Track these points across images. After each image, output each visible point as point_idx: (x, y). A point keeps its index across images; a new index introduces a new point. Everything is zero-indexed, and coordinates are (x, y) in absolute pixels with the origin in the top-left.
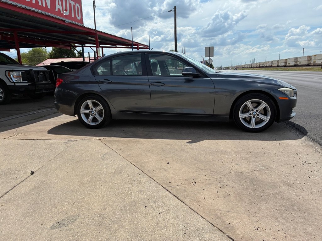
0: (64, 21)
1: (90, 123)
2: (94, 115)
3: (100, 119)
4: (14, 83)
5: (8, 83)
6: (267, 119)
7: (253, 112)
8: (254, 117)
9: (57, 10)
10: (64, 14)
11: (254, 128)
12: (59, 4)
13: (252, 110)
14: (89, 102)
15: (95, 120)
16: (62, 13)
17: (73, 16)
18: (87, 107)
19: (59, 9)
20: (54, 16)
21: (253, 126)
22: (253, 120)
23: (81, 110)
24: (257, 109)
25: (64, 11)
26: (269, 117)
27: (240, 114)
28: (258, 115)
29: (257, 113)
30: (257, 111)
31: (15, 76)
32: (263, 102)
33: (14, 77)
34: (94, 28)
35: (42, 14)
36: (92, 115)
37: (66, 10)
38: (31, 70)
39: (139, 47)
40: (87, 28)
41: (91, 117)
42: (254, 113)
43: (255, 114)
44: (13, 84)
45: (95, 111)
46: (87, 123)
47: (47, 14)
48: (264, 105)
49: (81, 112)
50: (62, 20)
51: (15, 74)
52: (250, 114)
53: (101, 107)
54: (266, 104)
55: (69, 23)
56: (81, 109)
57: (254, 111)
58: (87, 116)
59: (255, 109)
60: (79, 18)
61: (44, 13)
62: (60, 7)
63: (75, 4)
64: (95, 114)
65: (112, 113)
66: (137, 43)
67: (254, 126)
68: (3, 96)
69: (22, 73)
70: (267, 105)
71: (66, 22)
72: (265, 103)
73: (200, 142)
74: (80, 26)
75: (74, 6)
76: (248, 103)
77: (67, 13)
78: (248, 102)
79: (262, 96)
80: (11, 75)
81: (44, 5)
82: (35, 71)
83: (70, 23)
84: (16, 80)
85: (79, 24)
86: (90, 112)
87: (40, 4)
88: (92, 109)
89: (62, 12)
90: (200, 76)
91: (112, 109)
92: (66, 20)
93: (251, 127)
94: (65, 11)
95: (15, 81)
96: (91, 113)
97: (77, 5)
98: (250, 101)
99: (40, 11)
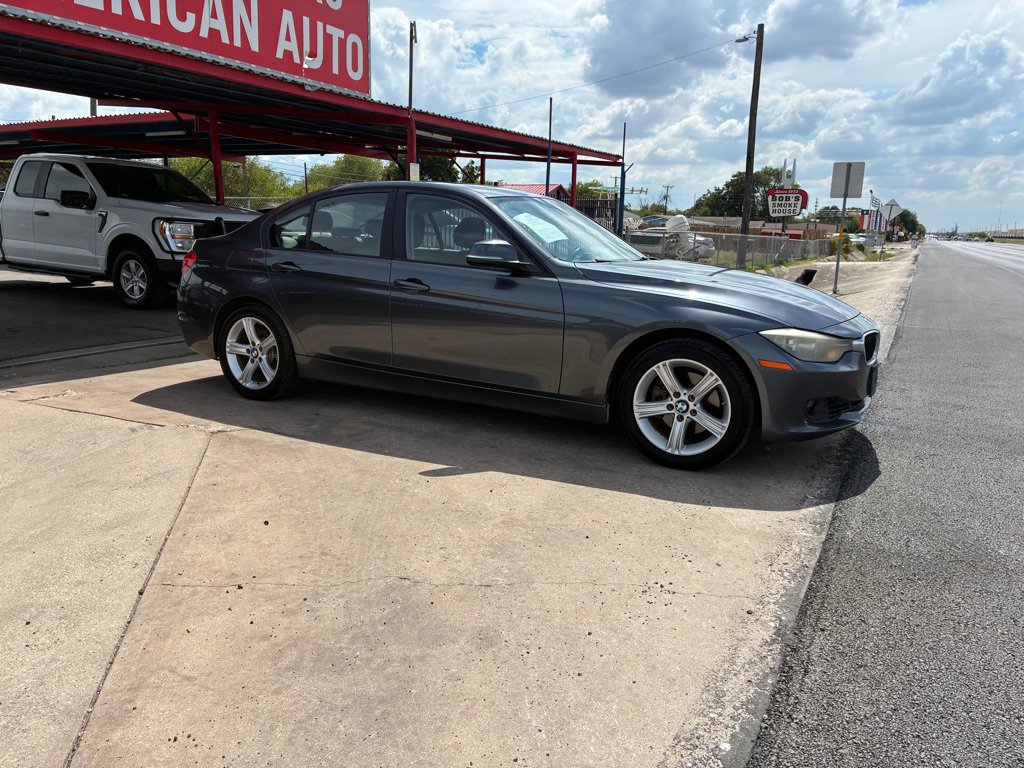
0: (302, 86)
1: (245, 381)
2: (257, 359)
3: (269, 375)
4: (173, 253)
5: (159, 254)
6: (718, 429)
7: (679, 402)
8: (680, 418)
9: (280, 55)
10: (305, 66)
11: (676, 453)
12: (288, 38)
13: (677, 395)
14: (247, 324)
15: (258, 375)
16: (299, 62)
17: (335, 70)
18: (243, 339)
19: (288, 54)
20: (269, 71)
21: (673, 444)
22: (678, 428)
23: (228, 344)
24: (691, 393)
25: (307, 58)
26: (727, 425)
27: (635, 402)
28: (694, 412)
29: (692, 407)
30: (692, 398)
31: (177, 235)
32: (710, 371)
33: (173, 237)
34: (405, 105)
35: (227, 67)
36: (253, 361)
37: (313, 54)
38: (219, 220)
39: (580, 157)
40: (379, 104)
41: (250, 365)
42: (680, 405)
43: (685, 408)
44: (169, 257)
45: (261, 349)
46: (241, 382)
47: (246, 66)
48: (710, 380)
49: (227, 350)
50: (294, 83)
51: (179, 228)
52: (670, 407)
53: (271, 340)
54: (716, 379)
55: (318, 90)
56: (229, 340)
57: (684, 397)
58: (243, 360)
59: (685, 391)
60: (357, 76)
61: (236, 63)
62: (293, 47)
63: (346, 36)
64: (260, 359)
65: (299, 359)
66: (572, 146)
67: (677, 447)
68: (144, 287)
69: (195, 227)
70: (720, 382)
71: (308, 88)
72: (716, 376)
73: (463, 476)
74: (356, 99)
75: (342, 43)
76: (663, 371)
77: (316, 63)
78: (660, 364)
79: (706, 350)
80: (167, 233)
81: (238, 43)
82: (227, 223)
83: (321, 91)
84: (180, 245)
85: (354, 93)
86: (248, 351)
87: (225, 39)
88: (254, 344)
89: (297, 60)
90: (532, 270)
91: (298, 348)
92: (308, 82)
93: (669, 451)
94: (310, 56)
95: (174, 249)
96: (249, 355)
97: (353, 38)
98: (667, 362)
99: (222, 60)
